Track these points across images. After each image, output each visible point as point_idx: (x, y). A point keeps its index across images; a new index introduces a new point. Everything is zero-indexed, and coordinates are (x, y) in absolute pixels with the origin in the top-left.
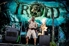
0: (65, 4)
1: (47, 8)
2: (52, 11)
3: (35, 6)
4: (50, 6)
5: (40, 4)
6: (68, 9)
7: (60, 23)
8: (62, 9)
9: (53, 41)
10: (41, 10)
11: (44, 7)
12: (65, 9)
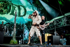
0: (32, 3)
1: (14, 5)
2: (19, 9)
3: (2, 2)
4: (17, 4)
5: (7, 1)
6: (34, 9)
7: (26, 21)
8: (29, 7)
9: (14, 39)
10: (8, 8)
11: (11, 5)
12: (32, 8)
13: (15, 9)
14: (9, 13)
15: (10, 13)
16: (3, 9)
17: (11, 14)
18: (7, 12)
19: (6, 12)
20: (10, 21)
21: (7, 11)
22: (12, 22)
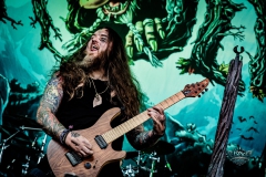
13: (235, 22)
14: (174, 58)
15: (187, 52)
16: (126, 19)
17: (188, 66)
18: (153, 44)
19: (146, 44)
20: (177, 127)
21: (155, 33)
22: (188, 140)
